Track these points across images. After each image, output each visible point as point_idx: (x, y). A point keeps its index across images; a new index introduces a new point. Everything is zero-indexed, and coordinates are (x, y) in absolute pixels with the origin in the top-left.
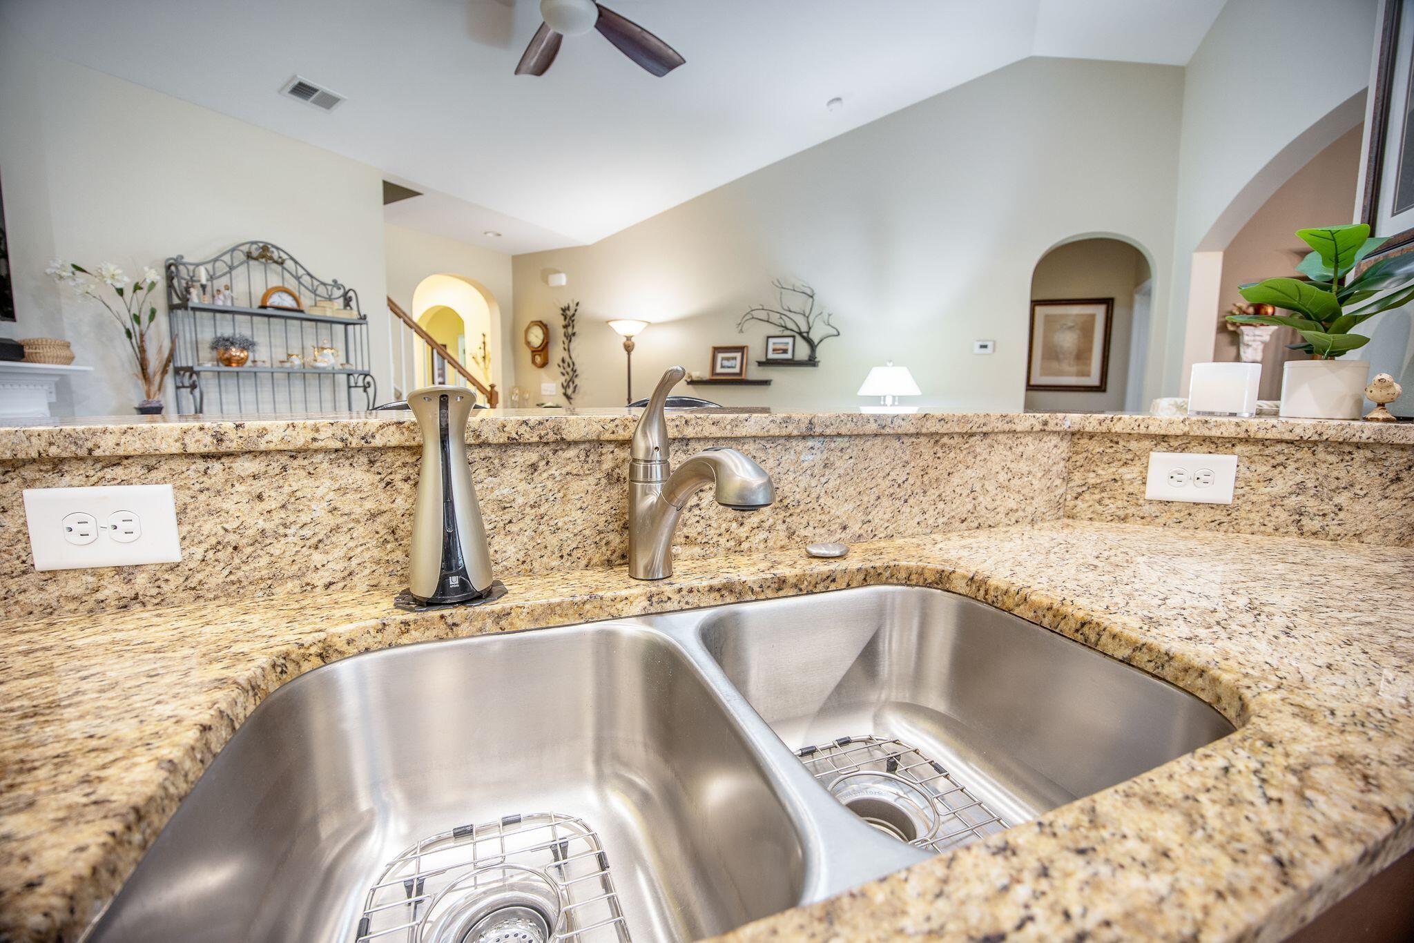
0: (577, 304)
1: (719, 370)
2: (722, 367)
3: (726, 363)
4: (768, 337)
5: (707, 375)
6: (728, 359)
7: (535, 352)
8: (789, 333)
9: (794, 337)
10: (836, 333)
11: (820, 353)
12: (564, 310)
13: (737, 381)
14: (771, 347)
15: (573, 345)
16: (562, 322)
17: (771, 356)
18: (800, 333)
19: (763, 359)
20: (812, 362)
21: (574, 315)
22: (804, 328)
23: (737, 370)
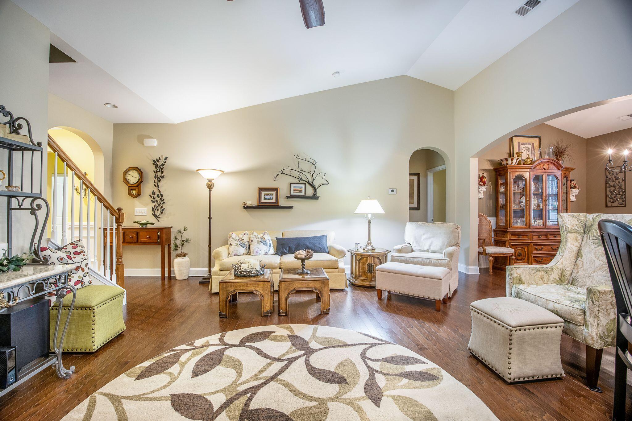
0: (166, 158)
1: (263, 200)
2: (265, 199)
3: (266, 197)
4: (291, 184)
5: (256, 203)
6: (268, 195)
7: (131, 187)
8: (302, 182)
9: (305, 184)
10: (326, 183)
11: (319, 193)
12: (155, 163)
13: (274, 206)
14: (293, 189)
15: (160, 184)
16: (153, 168)
17: (293, 193)
18: (308, 183)
19: (289, 195)
20: (315, 197)
21: (163, 165)
22: (310, 180)
23: (274, 201)
